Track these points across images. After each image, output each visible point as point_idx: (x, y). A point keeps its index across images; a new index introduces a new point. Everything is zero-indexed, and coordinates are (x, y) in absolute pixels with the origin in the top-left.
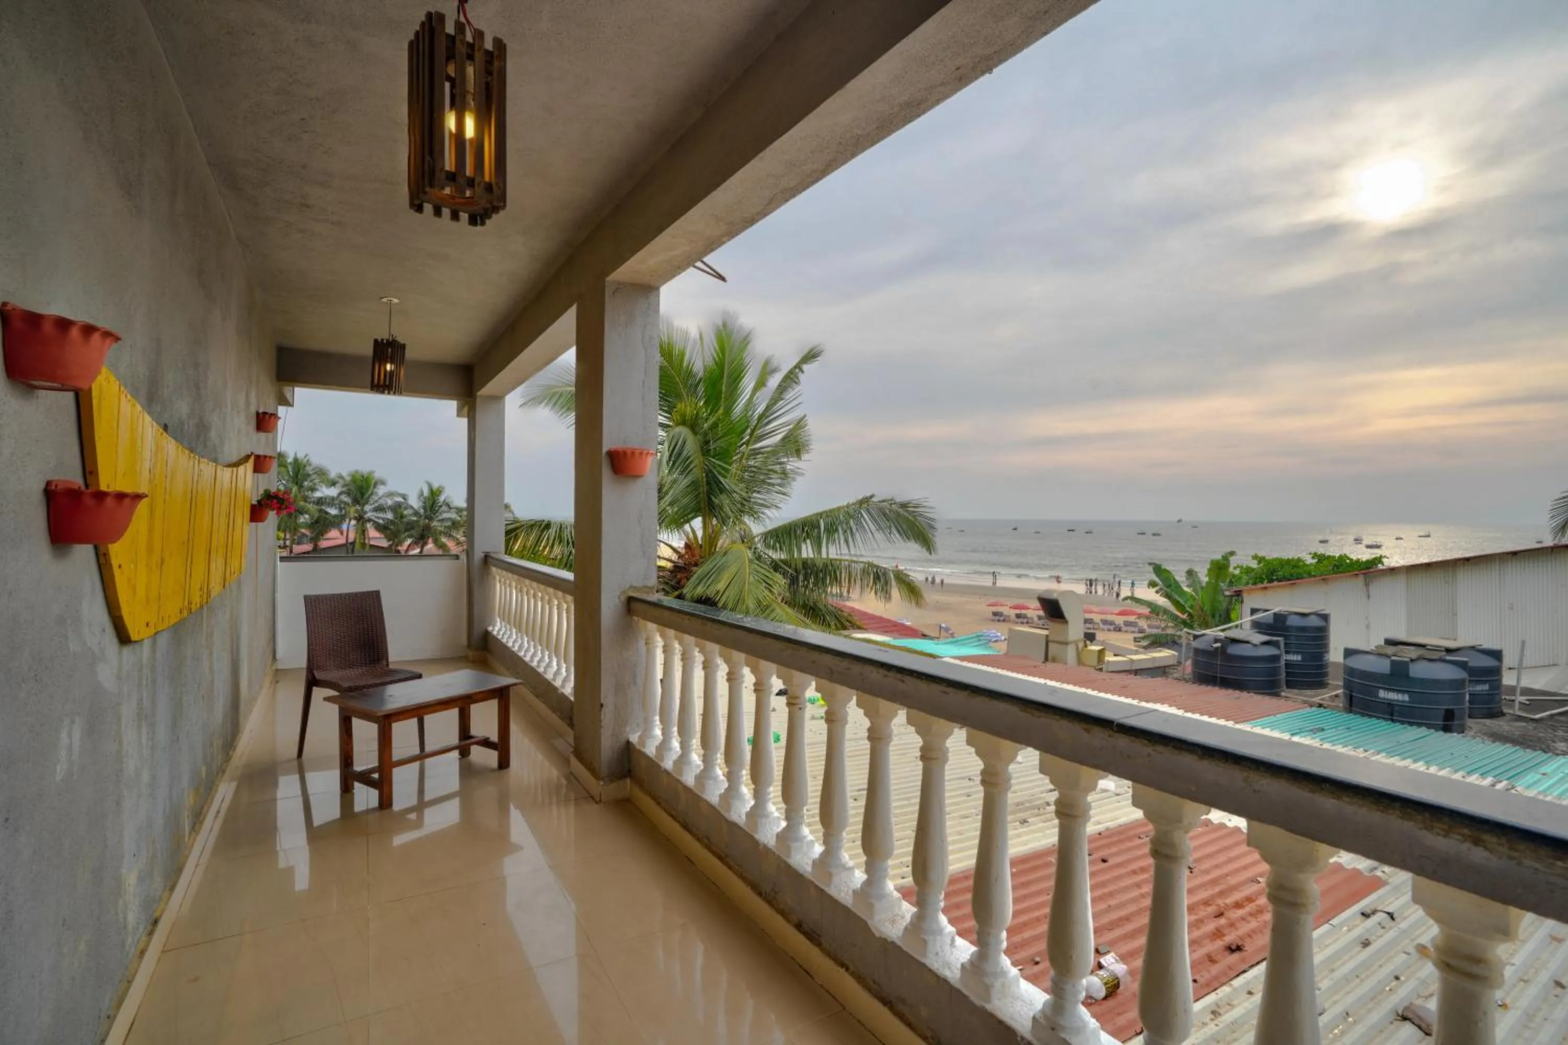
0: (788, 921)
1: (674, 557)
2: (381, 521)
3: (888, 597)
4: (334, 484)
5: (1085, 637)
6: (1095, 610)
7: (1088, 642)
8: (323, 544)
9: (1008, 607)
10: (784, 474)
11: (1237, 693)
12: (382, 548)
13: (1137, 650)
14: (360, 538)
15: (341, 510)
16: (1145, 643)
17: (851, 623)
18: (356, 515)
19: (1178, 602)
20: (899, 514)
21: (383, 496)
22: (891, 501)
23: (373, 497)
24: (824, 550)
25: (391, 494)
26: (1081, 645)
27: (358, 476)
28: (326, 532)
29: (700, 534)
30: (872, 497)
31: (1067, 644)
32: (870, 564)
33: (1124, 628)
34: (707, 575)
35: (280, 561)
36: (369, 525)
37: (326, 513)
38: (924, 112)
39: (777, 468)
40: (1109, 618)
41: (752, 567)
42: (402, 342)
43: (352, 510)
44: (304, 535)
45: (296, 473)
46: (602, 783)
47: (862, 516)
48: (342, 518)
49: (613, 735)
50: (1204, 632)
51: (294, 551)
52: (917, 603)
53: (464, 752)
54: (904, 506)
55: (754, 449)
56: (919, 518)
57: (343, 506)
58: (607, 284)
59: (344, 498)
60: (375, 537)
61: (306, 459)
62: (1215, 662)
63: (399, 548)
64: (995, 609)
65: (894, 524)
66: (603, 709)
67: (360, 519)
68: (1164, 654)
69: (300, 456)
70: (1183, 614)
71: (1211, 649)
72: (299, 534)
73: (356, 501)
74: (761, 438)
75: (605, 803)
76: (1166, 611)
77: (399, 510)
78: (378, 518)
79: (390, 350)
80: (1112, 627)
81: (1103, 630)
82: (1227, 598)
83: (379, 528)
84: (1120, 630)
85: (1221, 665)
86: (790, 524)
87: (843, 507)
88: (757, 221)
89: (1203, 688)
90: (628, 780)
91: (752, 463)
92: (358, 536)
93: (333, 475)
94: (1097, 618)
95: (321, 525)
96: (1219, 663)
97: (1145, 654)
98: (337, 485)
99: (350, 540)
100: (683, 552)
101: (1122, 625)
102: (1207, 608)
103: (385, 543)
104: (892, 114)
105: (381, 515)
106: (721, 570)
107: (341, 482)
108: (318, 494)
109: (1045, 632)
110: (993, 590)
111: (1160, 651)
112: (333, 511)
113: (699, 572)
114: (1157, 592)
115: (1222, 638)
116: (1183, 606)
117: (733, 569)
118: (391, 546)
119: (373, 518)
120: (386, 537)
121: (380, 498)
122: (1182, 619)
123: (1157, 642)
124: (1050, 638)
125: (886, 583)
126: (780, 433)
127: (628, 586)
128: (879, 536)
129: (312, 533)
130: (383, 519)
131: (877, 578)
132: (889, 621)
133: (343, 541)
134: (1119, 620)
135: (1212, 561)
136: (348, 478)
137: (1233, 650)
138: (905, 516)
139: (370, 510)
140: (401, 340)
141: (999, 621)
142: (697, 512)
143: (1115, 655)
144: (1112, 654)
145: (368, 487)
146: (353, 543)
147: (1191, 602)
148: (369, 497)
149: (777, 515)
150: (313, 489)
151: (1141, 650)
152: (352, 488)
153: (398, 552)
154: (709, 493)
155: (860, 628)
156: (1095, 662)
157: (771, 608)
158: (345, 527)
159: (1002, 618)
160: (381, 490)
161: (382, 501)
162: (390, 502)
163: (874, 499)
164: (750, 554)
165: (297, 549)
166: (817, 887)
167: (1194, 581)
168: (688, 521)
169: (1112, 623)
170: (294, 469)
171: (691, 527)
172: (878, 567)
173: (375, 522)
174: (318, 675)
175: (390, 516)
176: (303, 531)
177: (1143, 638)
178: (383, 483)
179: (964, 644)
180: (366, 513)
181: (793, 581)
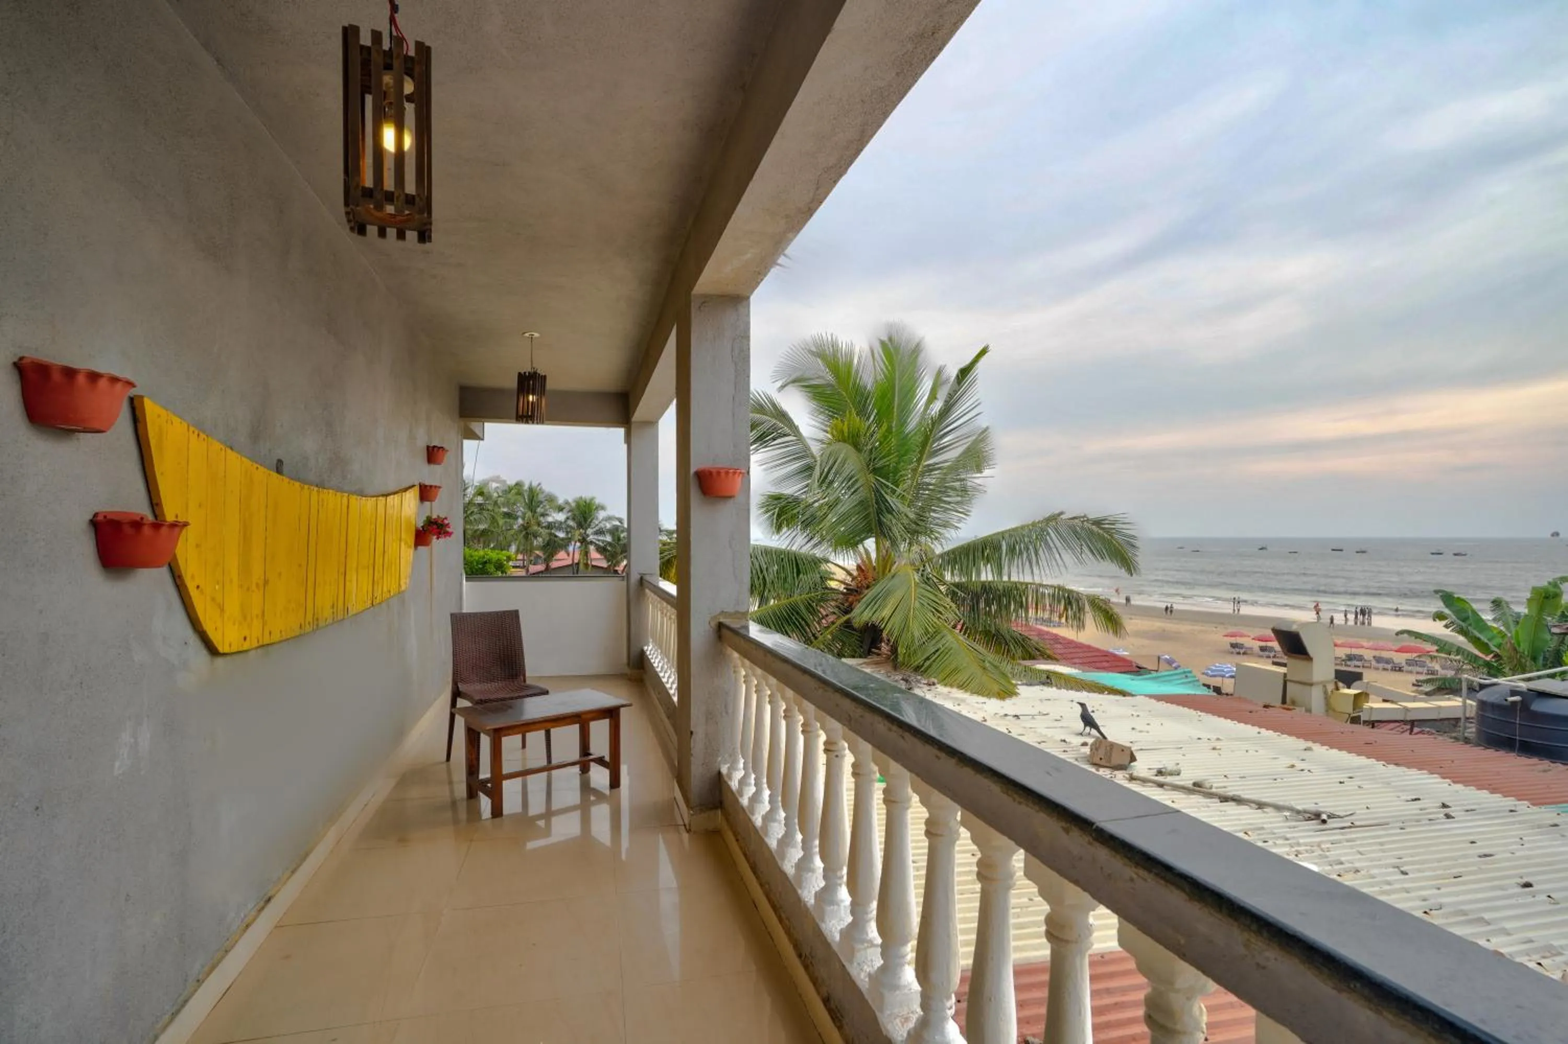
0: (818, 993)
1: (849, 579)
2: (601, 544)
3: (1081, 626)
4: (561, 509)
5: (1336, 678)
6: (1365, 644)
7: (1340, 684)
8: (554, 564)
9: (1249, 639)
10: (964, 491)
11: (1546, 764)
12: (602, 568)
13: (1415, 697)
14: (584, 559)
15: (567, 533)
16: (1428, 688)
17: (1039, 651)
18: (580, 538)
19: (1479, 639)
20: (1092, 532)
21: (602, 520)
22: (1084, 519)
23: (594, 521)
24: (1005, 570)
25: (609, 519)
26: (1330, 687)
27: (582, 503)
28: (556, 554)
29: (873, 556)
30: (1062, 513)
31: (1311, 685)
32: (1060, 588)
33: (1406, 668)
34: (875, 599)
35: (466, 581)
36: (592, 548)
37: (556, 536)
38: (944, 44)
39: (957, 484)
40: (1385, 654)
41: (917, 591)
42: (543, 374)
43: (577, 532)
44: (538, 557)
45: (531, 499)
46: (691, 812)
47: (1048, 534)
48: (567, 541)
49: (703, 764)
50: (1495, 680)
51: (530, 570)
52: (1116, 632)
53: (585, 769)
54: (1098, 523)
55: (929, 465)
56: (1116, 536)
57: (569, 530)
58: (692, 298)
59: (571, 523)
60: (596, 558)
61: (539, 488)
62: (1513, 721)
63: (617, 568)
64: (1233, 640)
65: (1086, 543)
66: (693, 737)
67: (584, 541)
68: (1451, 704)
69: (534, 484)
70: (1487, 655)
71: (1505, 703)
72: (534, 555)
73: (580, 526)
74: (935, 453)
75: (695, 832)
76: (1459, 651)
77: (616, 534)
78: (599, 540)
79: (531, 382)
80: (1389, 667)
81: (1377, 669)
82: (1556, 638)
83: (601, 550)
84: (1400, 670)
85: (1519, 724)
86: (969, 545)
87: (1028, 526)
88: (815, 210)
89: (1491, 753)
90: (719, 812)
91: (927, 480)
92: (581, 557)
93: (561, 501)
94: (1368, 655)
95: (552, 547)
96: (1518, 722)
97: (1426, 702)
98: (565, 510)
99: (576, 561)
100: (855, 573)
101: (1404, 664)
102: (1524, 647)
103: (604, 564)
104: (906, 53)
105: (601, 538)
106: (888, 594)
107: (567, 508)
108: (550, 519)
109: (1283, 670)
110: (1236, 619)
111: (1449, 699)
112: (561, 535)
113: (869, 594)
114: (1446, 626)
115: (1525, 690)
116: (1487, 644)
117: (898, 595)
118: (609, 566)
119: (594, 540)
120: (606, 557)
121: (600, 522)
122: (1485, 661)
123: (1446, 688)
124: (1288, 677)
125: (1081, 609)
126: (960, 446)
127: (719, 611)
128: (1068, 557)
129: (544, 554)
130: (603, 541)
131: (1069, 603)
132: (1098, 650)
133: (569, 562)
134: (1400, 658)
135: (1534, 588)
136: (573, 505)
137: (1540, 706)
138: (1099, 534)
139: (592, 534)
140: (541, 372)
141: (1239, 653)
142: (868, 531)
143: (1385, 701)
144: (1381, 699)
145: (590, 512)
146: (578, 564)
147: (1498, 640)
148: (591, 522)
149: (954, 535)
150: (544, 515)
151: (1424, 696)
152: (577, 513)
153: (616, 572)
154: (879, 512)
155: (1050, 658)
156: (1349, 709)
157: (942, 634)
158: (571, 549)
159: (1242, 651)
160: (602, 515)
161: (602, 525)
162: (608, 526)
163: (1063, 517)
164: (917, 577)
165: (533, 569)
166: (840, 961)
167: (1504, 614)
168: (861, 541)
169: (1388, 661)
170: (529, 496)
171: (863, 546)
172: (1070, 592)
173: (596, 545)
174: (462, 687)
175: (608, 538)
176: (537, 552)
177: (1427, 681)
178: (603, 508)
179: (1169, 681)
180: (588, 536)
181: (974, 608)
